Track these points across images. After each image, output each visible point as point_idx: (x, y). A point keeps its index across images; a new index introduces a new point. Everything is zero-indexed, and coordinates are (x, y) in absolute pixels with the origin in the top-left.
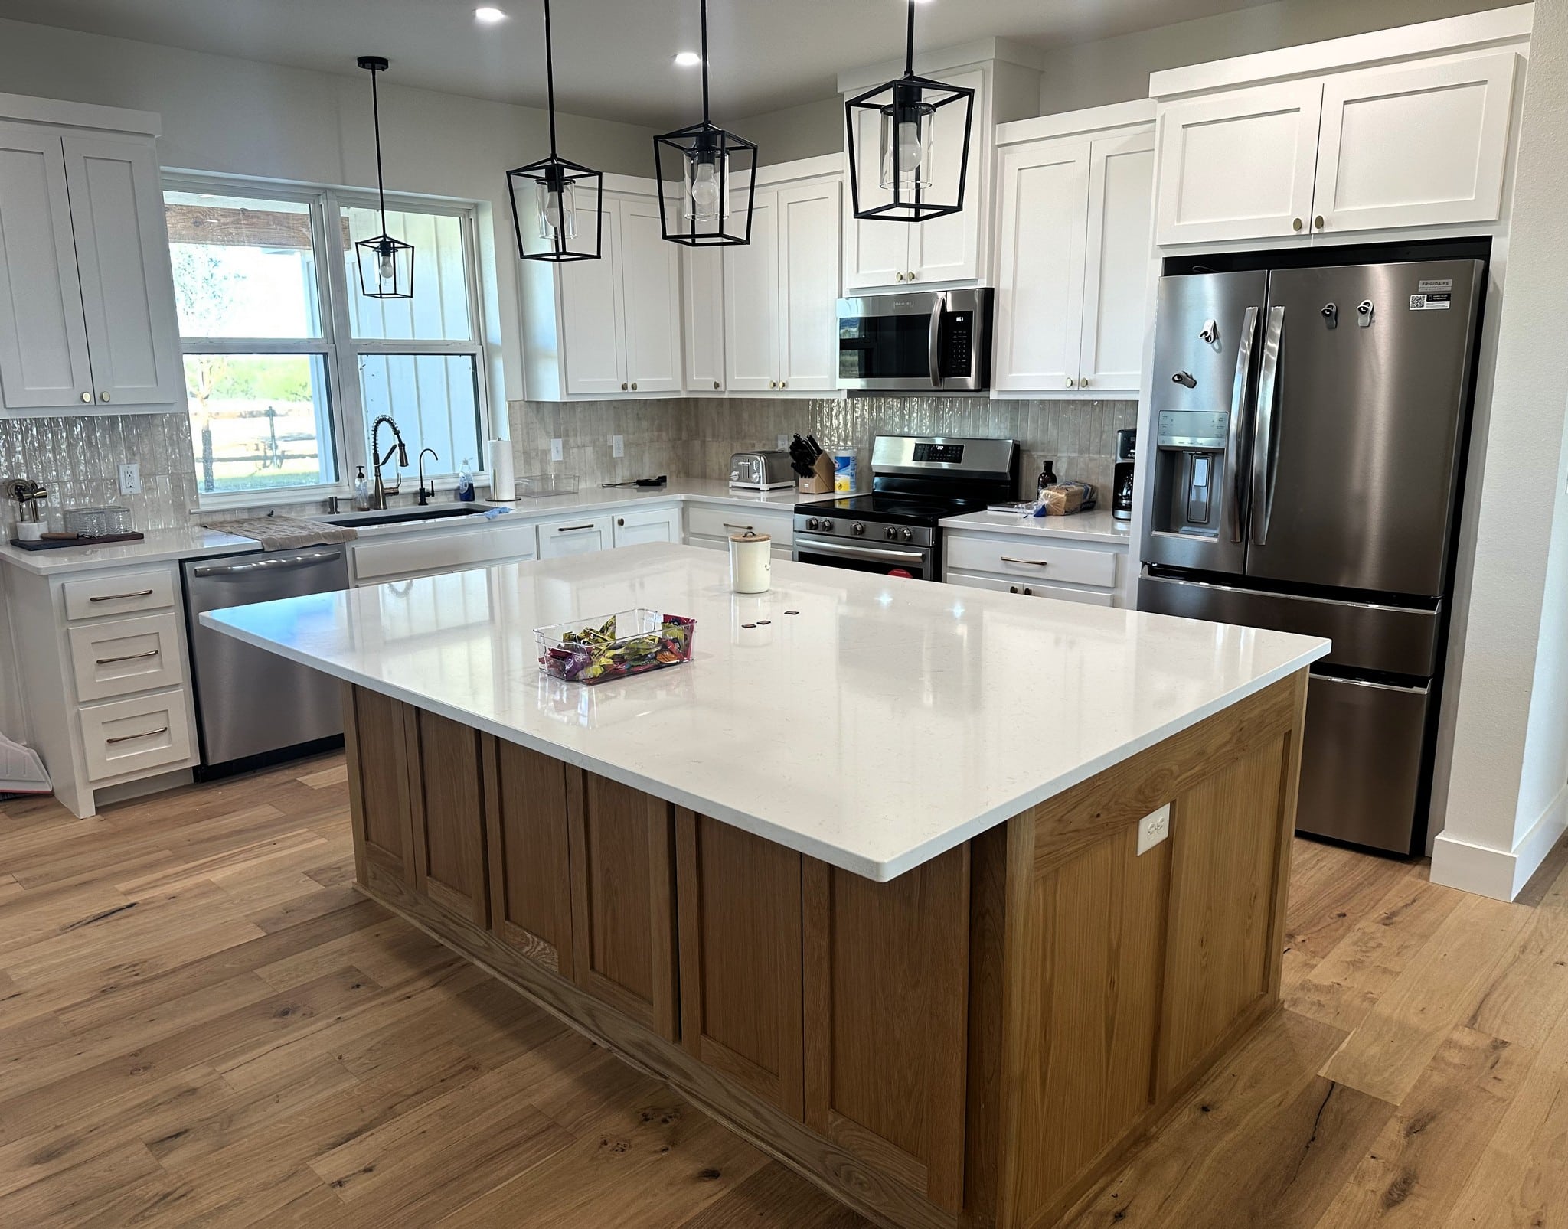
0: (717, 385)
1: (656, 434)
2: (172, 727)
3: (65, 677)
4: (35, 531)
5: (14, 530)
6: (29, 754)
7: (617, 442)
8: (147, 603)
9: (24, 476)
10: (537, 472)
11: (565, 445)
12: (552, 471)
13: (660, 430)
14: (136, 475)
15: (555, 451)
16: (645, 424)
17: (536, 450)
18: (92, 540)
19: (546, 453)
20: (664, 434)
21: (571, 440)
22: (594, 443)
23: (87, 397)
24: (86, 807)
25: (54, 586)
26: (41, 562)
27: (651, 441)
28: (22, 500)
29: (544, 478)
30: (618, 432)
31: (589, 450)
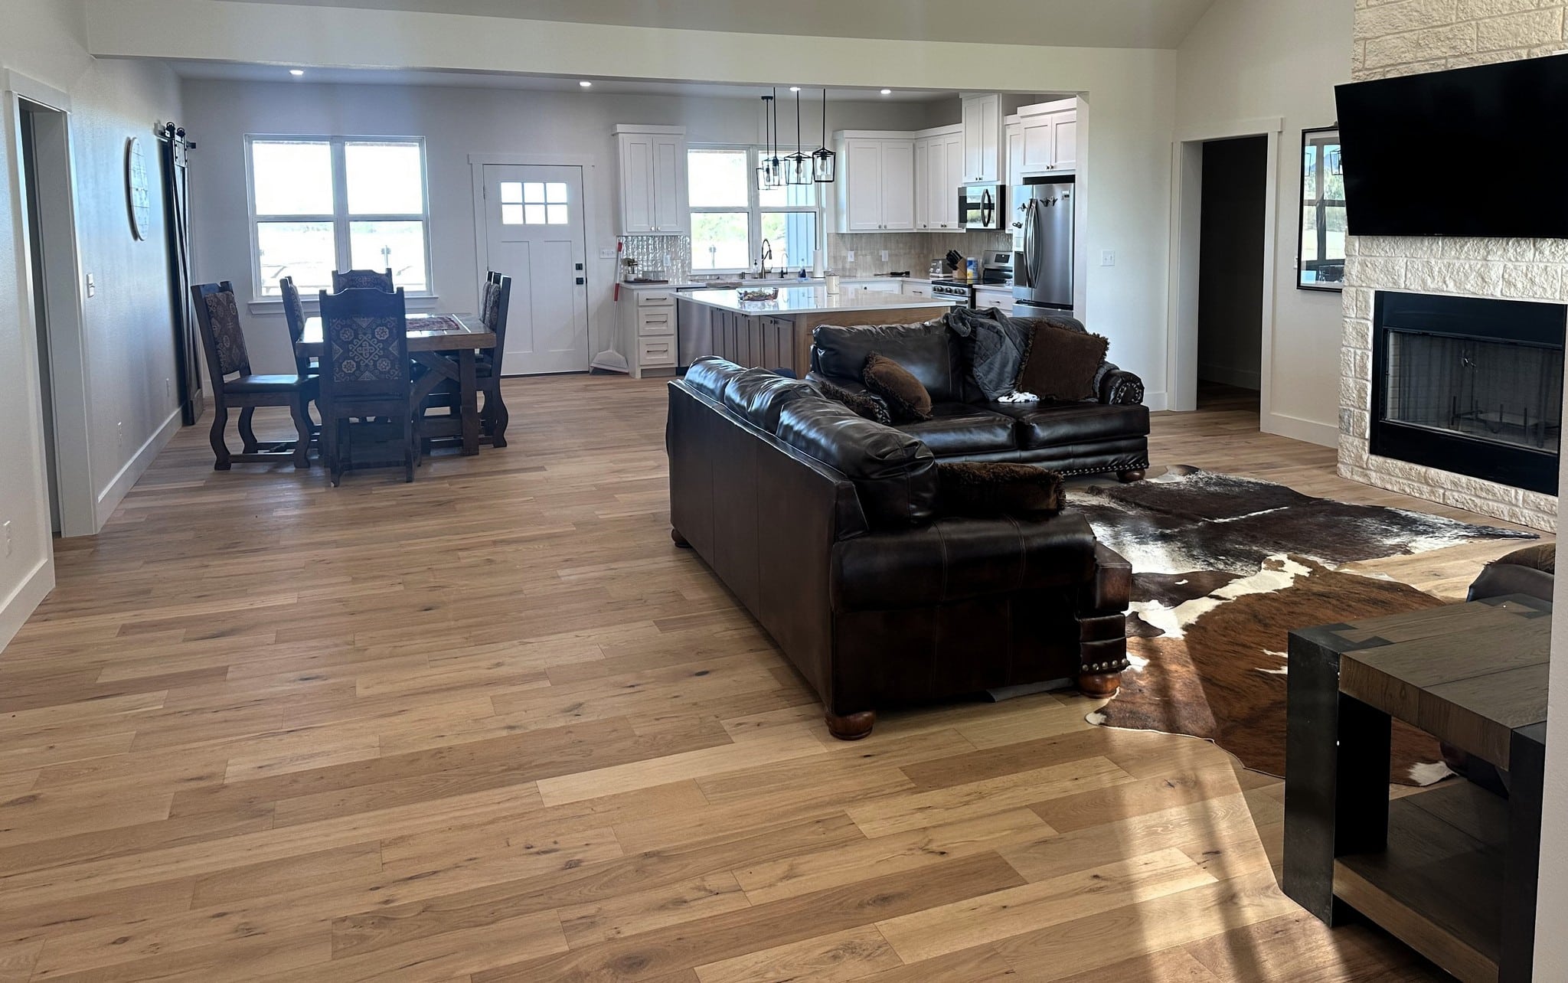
0: (925, 226)
1: (908, 250)
2: (669, 350)
3: (636, 326)
4: (632, 277)
5: (626, 276)
6: (623, 358)
7: (884, 255)
8: (665, 303)
9: (631, 258)
10: (840, 267)
11: (855, 255)
12: (848, 266)
13: (910, 248)
14: (669, 259)
15: (850, 257)
16: (901, 245)
17: (841, 256)
18: (651, 282)
19: (845, 258)
20: (913, 251)
21: (859, 252)
22: (872, 254)
23: (653, 229)
24: (638, 376)
25: (635, 293)
26: (633, 286)
27: (905, 254)
28: (629, 266)
29: (844, 269)
30: (885, 249)
31: (869, 258)
